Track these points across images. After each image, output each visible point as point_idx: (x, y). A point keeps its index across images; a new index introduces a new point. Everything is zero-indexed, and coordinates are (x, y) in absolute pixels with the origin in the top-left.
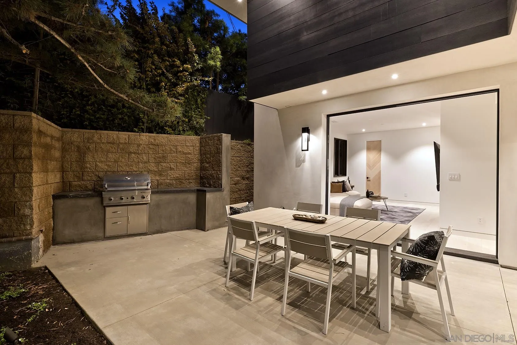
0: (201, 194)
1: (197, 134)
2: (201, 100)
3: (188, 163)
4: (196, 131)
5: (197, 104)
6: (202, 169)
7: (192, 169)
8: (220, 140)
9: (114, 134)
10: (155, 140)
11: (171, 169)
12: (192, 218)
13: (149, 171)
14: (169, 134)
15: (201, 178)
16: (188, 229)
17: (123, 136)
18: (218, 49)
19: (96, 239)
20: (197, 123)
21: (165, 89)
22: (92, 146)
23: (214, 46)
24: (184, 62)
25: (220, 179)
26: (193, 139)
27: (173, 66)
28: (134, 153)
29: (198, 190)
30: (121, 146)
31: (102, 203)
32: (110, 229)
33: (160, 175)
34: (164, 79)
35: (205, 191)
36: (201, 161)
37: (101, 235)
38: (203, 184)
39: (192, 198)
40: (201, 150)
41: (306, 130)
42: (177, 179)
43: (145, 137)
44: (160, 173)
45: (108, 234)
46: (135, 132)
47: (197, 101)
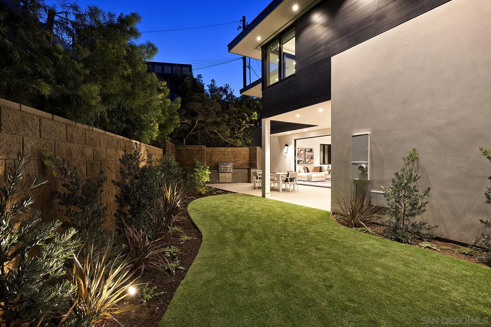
0: (249, 170)
1: (248, 147)
2: (250, 133)
3: (245, 158)
4: (248, 145)
5: (248, 134)
6: (250, 160)
7: (246, 161)
8: (256, 149)
9: (220, 148)
10: (233, 150)
11: (239, 160)
12: (246, 179)
13: (231, 161)
14: (238, 147)
15: (250, 164)
16: (245, 182)
17: (223, 149)
18: (256, 113)
19: (217, 183)
20: (248, 142)
21: (236, 131)
22: (214, 153)
23: (254, 112)
24: (243, 120)
25: (256, 164)
26: (247, 149)
27: (239, 121)
28: (226, 155)
29: (248, 168)
30: (222, 152)
31: (218, 171)
32: (221, 180)
33: (235, 163)
34: (236, 127)
35: (250, 169)
36: (250, 157)
37: (218, 182)
38: (250, 166)
39: (246, 171)
40: (249, 153)
41: (287, 145)
42: (240, 164)
43: (230, 149)
44: (235, 162)
45: (220, 182)
46: (227, 147)
47: (248, 133)
